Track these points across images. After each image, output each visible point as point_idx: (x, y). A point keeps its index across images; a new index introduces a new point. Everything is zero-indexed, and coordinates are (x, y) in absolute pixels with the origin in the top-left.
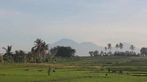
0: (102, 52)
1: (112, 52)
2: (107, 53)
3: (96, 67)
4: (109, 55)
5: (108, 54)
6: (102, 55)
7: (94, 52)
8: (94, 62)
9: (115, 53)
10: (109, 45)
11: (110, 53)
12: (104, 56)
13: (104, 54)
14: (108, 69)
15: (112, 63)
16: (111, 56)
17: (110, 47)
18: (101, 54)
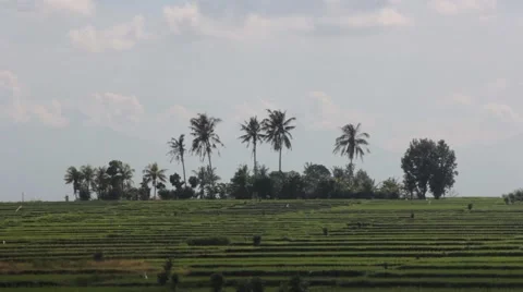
0: (154, 173)
1: (216, 173)
2: (185, 178)
3: (125, 264)
4: (197, 189)
5: (193, 181)
6: (154, 193)
7: (102, 172)
8: (101, 236)
9: (241, 176)
10: (203, 128)
11: (206, 176)
12: (165, 195)
13: (170, 187)
14: (208, 278)
15: (225, 242)
16: (211, 196)
17: (204, 137)
18: (145, 183)
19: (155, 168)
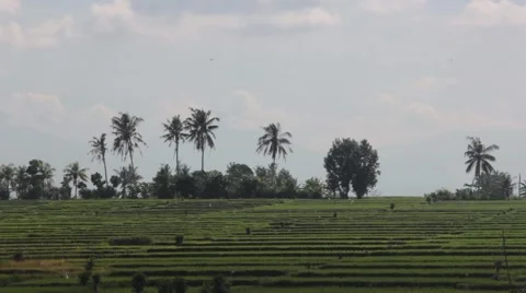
0: (75, 172)
1: (138, 172)
2: (106, 177)
3: (46, 264)
4: (119, 189)
5: (115, 181)
6: (75, 192)
7: (22, 171)
8: (21, 236)
9: (163, 175)
10: (125, 127)
11: (128, 176)
12: (86, 194)
13: (91, 186)
14: (129, 279)
15: (147, 242)
16: (133, 196)
17: (126, 137)
18: (66, 182)
19: (75, 167)
